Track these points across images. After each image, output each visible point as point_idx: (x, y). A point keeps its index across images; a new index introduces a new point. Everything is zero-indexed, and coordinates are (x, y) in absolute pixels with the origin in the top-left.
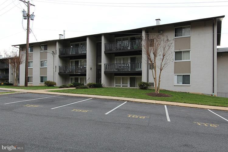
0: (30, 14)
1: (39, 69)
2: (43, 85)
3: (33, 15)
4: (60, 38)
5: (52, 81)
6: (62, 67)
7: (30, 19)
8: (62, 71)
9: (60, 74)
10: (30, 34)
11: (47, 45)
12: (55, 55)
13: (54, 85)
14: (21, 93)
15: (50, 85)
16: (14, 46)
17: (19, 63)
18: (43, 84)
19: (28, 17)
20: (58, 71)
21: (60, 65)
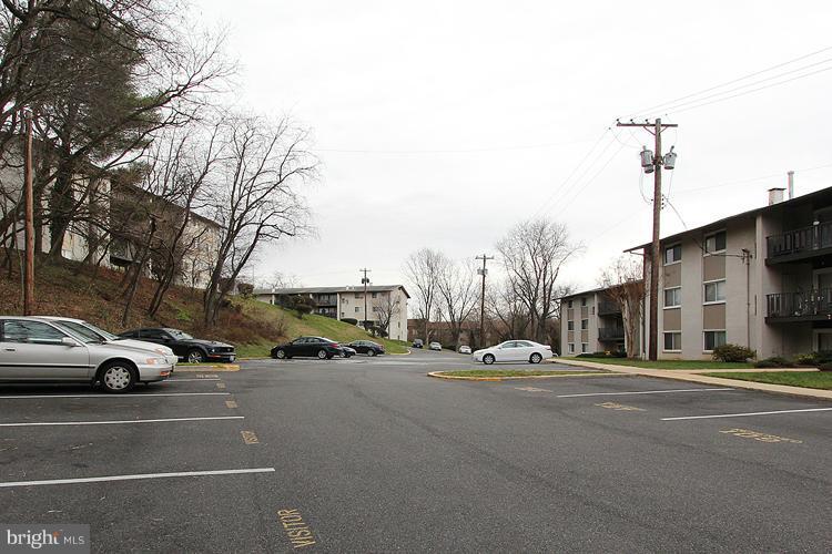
0: (663, 154)
1: (699, 311)
2: (711, 357)
3: (671, 155)
4: (771, 201)
5: (743, 344)
6: (778, 299)
7: (662, 167)
8: (781, 312)
9: (771, 321)
10: (662, 212)
11: (724, 233)
12: (752, 261)
13: (749, 359)
14: (620, 376)
15: (734, 357)
16: (630, 250)
17: (641, 296)
18: (709, 355)
19: (655, 163)
20: (762, 313)
21: (772, 290)
